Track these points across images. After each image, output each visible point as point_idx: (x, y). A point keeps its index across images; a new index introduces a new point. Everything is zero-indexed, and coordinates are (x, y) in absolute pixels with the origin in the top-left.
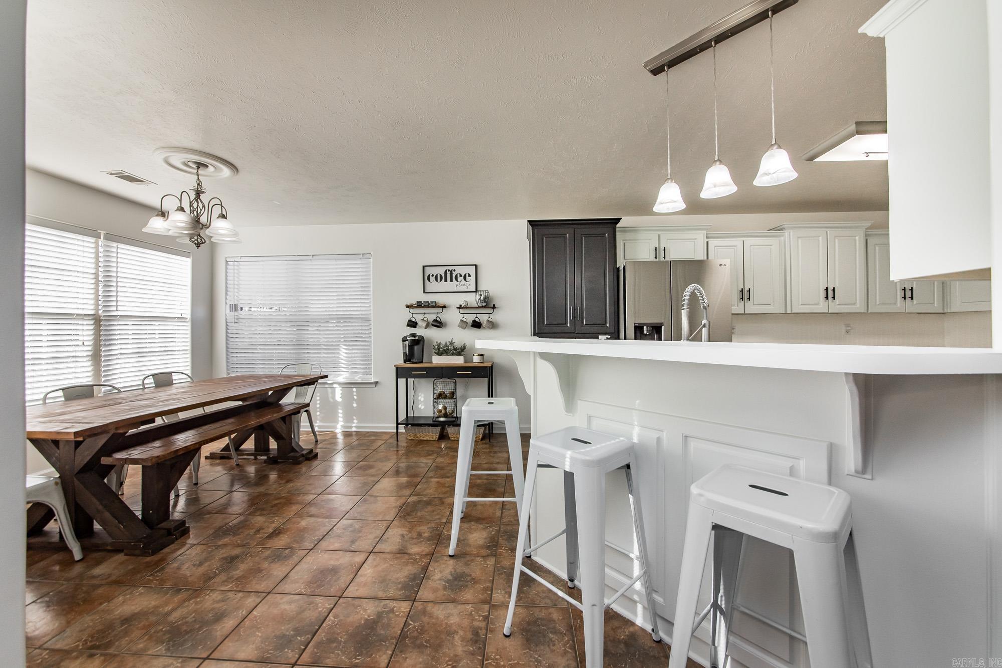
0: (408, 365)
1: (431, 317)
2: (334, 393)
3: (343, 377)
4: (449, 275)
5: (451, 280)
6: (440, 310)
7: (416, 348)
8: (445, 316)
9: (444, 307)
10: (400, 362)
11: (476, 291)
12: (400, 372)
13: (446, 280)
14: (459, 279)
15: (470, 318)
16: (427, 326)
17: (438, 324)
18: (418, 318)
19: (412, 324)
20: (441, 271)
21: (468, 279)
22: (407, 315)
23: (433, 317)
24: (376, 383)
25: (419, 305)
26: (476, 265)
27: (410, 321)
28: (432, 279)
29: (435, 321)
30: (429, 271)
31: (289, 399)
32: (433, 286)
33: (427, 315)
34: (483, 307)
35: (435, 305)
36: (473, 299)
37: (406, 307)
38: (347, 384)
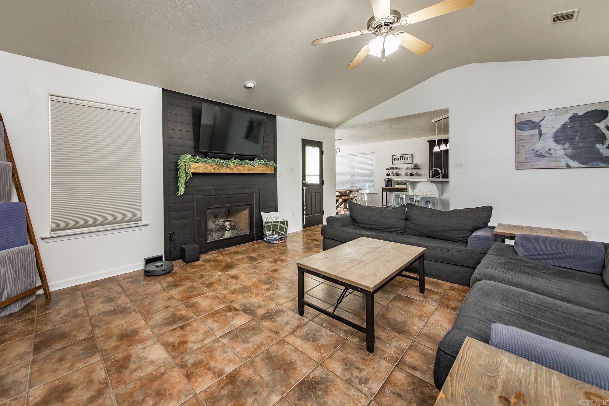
0: (386, 187)
1: (395, 173)
2: (364, 196)
3: (367, 191)
4: (401, 158)
5: (402, 160)
6: (398, 170)
7: (389, 182)
8: (399, 172)
9: (400, 169)
10: (384, 187)
11: (412, 163)
12: (384, 190)
13: (400, 160)
14: (405, 159)
15: (409, 173)
16: (393, 176)
17: (397, 175)
18: (390, 173)
19: (388, 175)
20: (399, 157)
21: (409, 159)
22: (386, 172)
23: (396, 172)
24: (376, 194)
25: (391, 168)
26: (412, 154)
27: (387, 174)
28: (395, 159)
29: (396, 174)
30: (394, 157)
31: (352, 195)
32: (396, 162)
33: (393, 172)
34: (414, 169)
35: (396, 168)
36: (410, 166)
37: (386, 169)
38: (369, 194)
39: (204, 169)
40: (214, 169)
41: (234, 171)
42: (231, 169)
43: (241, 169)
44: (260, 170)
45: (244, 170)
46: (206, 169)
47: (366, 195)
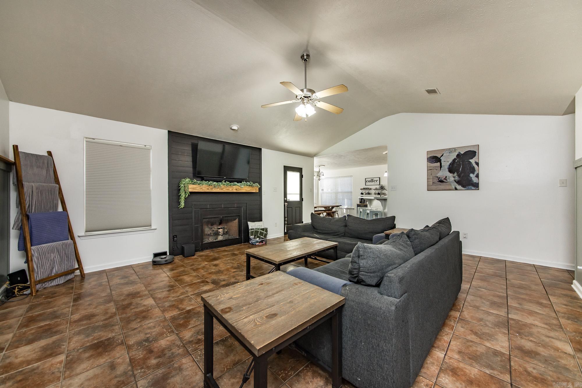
0: (361, 204)
1: (367, 192)
2: (344, 211)
3: (346, 207)
4: (372, 181)
5: (373, 182)
6: (369, 190)
7: (362, 200)
8: (370, 191)
9: (371, 189)
10: (359, 203)
11: (380, 184)
12: (358, 206)
13: (371, 182)
14: (375, 181)
15: (377, 192)
16: (366, 194)
17: (369, 194)
18: (364, 192)
19: (362, 194)
20: (370, 179)
21: (377, 181)
22: (361, 191)
23: (368, 192)
24: (354, 209)
25: (364, 189)
26: (379, 178)
27: (362, 193)
28: (368, 182)
29: (368, 193)
30: (367, 180)
31: (334, 210)
32: (368, 183)
33: (366, 191)
34: (381, 189)
35: (368, 189)
36: (378, 187)
37: (361, 189)
38: (347, 209)
39: (199, 189)
40: (208, 189)
41: (225, 190)
42: (222, 189)
43: (230, 189)
44: (246, 190)
45: (232, 189)
46: (201, 189)
47: (345, 210)
